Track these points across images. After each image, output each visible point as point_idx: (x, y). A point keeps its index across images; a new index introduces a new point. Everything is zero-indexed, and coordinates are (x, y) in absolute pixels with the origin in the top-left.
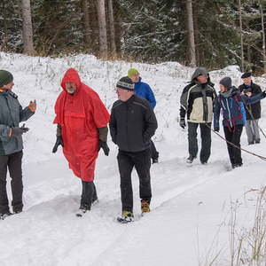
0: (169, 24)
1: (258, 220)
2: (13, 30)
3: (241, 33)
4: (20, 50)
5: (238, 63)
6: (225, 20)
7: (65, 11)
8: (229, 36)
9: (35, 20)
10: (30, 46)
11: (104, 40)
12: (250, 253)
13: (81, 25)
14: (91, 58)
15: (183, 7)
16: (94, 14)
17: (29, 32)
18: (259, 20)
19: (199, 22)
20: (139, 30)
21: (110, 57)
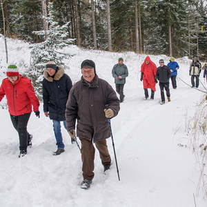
0: (162, 41)
1: (196, 114)
2: (104, 43)
3: (189, 44)
4: (107, 50)
5: (188, 56)
6: (183, 39)
7: (124, 36)
8: (185, 46)
9: (112, 39)
10: (111, 48)
11: (138, 46)
12: (193, 125)
13: (129, 41)
14: (134, 53)
15: (168, 34)
16: (134, 37)
17: (110, 44)
18: (196, 40)
19: (174, 40)
20: (151, 43)
21: (140, 53)
